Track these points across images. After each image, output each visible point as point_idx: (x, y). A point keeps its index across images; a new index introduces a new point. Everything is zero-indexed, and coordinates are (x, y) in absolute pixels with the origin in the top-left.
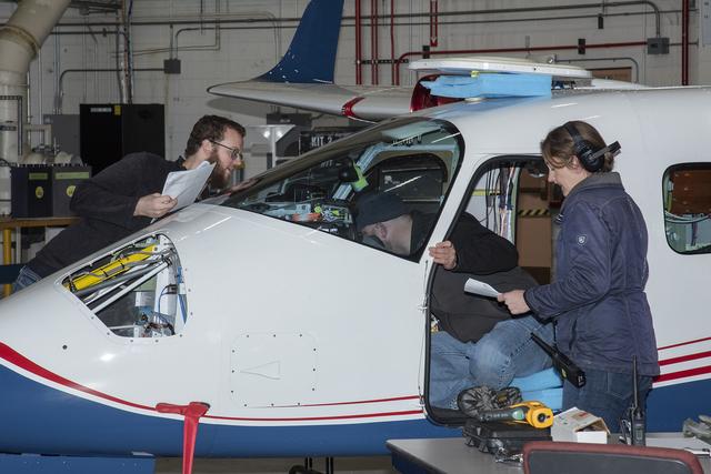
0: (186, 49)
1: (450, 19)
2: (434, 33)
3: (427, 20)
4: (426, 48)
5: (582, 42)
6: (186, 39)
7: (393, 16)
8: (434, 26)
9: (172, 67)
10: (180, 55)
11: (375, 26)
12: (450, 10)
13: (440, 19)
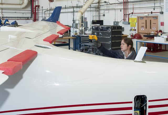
0: (106, 13)
1: (135, 9)
2: (133, 11)
3: (132, 9)
4: (132, 13)
5: (152, 12)
6: (106, 12)
7: (128, 8)
8: (133, 9)
9: (104, 15)
10: (105, 14)
11: (126, 10)
12: (135, 7)
13: (134, 9)
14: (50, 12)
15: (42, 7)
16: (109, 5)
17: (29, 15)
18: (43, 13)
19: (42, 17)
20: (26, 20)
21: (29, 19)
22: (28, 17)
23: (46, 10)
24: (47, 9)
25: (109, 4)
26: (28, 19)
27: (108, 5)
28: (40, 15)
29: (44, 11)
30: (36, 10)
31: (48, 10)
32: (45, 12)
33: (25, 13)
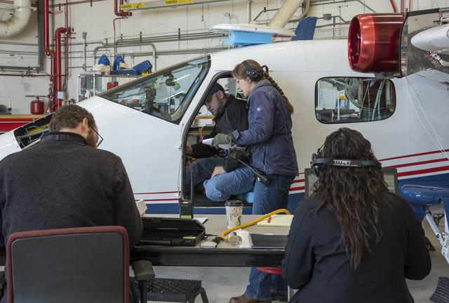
14: (116, 51)
15: (85, 35)
16: (342, 26)
17: (33, 62)
18: (90, 54)
19: (84, 67)
20: (22, 76)
21: (32, 76)
22: (29, 69)
23: (101, 45)
24: (105, 42)
25: (340, 24)
26: (28, 75)
27: (337, 26)
28: (75, 62)
29: (91, 48)
30: (62, 42)
31: (107, 46)
32: (97, 50)
33: (19, 53)
